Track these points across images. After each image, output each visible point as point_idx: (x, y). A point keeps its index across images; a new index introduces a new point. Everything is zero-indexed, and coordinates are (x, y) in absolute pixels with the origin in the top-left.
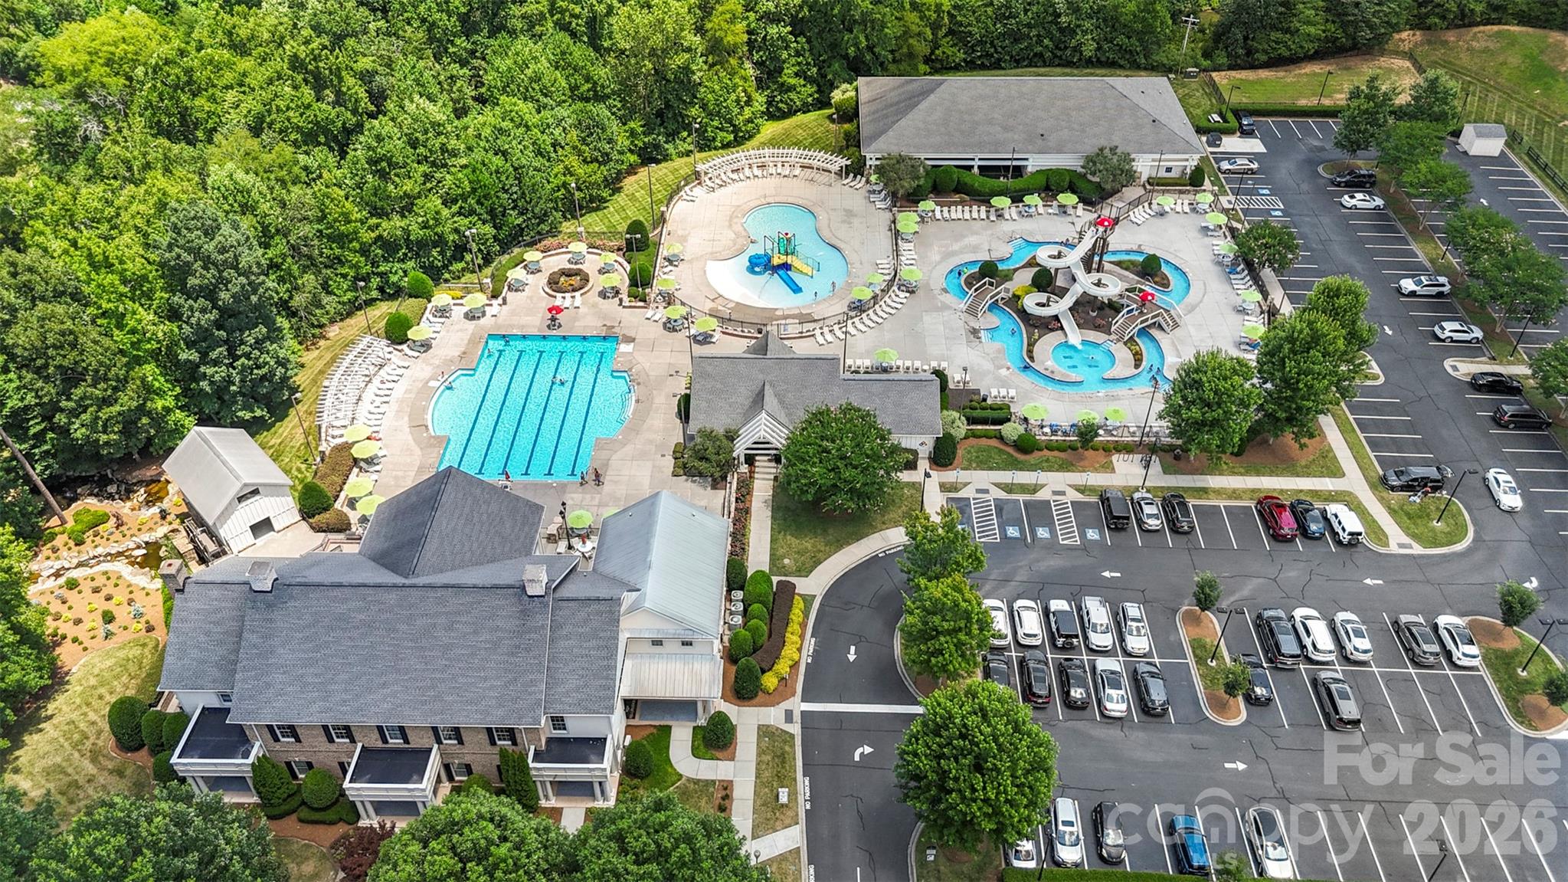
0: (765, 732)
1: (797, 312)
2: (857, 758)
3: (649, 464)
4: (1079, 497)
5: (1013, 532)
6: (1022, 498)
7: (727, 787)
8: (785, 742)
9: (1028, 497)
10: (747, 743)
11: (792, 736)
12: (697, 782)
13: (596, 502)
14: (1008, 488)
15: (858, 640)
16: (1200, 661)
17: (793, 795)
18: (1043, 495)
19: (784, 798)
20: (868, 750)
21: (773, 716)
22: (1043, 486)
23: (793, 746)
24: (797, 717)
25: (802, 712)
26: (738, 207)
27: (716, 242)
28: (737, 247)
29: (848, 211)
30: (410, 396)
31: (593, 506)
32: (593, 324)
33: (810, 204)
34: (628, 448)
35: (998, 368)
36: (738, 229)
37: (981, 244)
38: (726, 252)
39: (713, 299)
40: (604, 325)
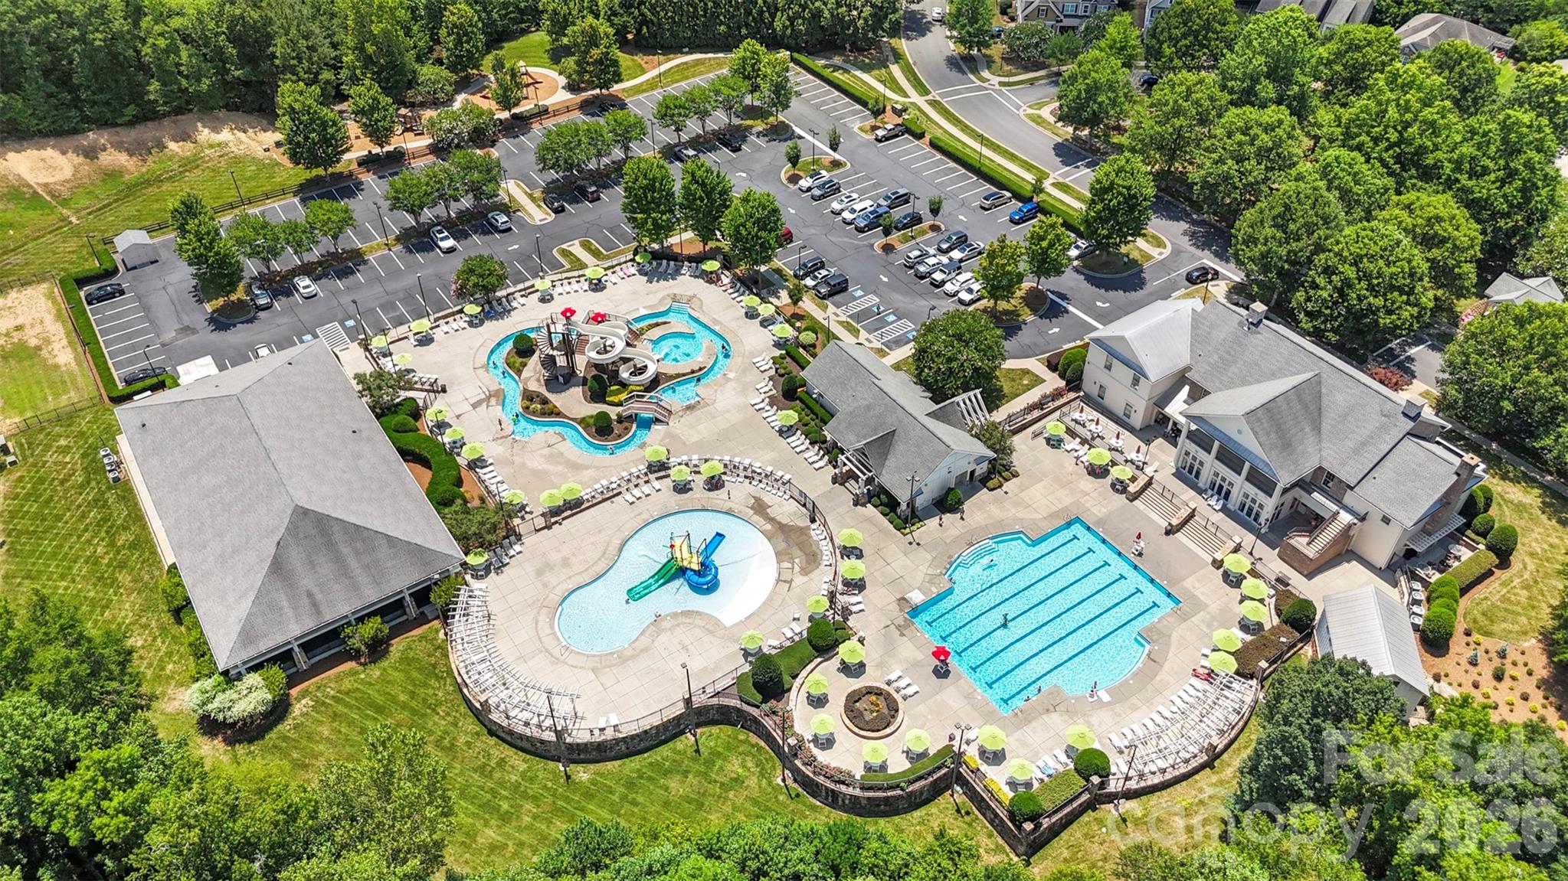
1: (756, 519)
2: (1107, 304)
3: (1022, 495)
4: (831, 306)
5: (891, 318)
6: (857, 326)
9: (853, 323)
13: (1087, 498)
14: (855, 332)
15: (1042, 333)
16: (913, 238)
18: (846, 319)
20: (1099, 303)
22: (838, 322)
26: (594, 670)
27: (687, 642)
28: (681, 619)
29: (539, 573)
30: (1134, 700)
31: (1095, 494)
32: (910, 645)
33: (545, 610)
34: (1020, 515)
35: (729, 380)
36: (645, 641)
37: (542, 456)
38: (698, 622)
39: (790, 582)
40: (902, 635)
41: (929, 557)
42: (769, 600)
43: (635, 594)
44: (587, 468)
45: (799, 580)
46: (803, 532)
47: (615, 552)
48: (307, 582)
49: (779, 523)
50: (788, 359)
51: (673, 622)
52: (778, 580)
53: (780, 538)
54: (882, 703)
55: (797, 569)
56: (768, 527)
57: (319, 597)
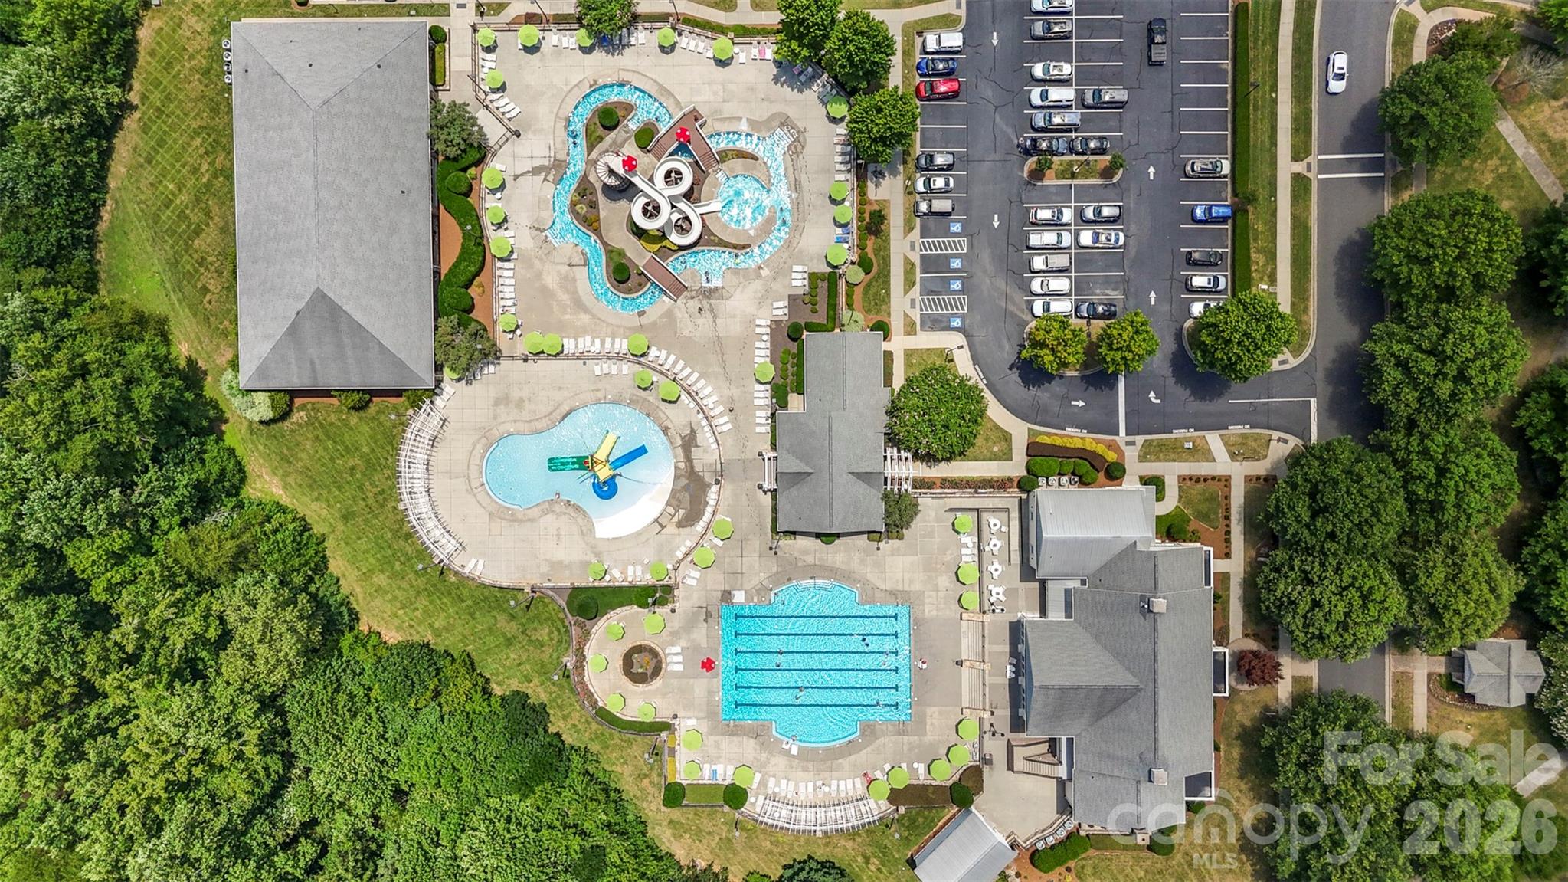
0: (1143, 458)
1: (679, 451)
2: (1159, 401)
3: (888, 559)
4: (917, 231)
5: (956, 285)
6: (918, 275)
7: (1183, 479)
8: (1150, 445)
9: (918, 270)
10: (1153, 468)
11: (1146, 441)
12: (1180, 497)
13: (933, 594)
14: (909, 283)
15: (1066, 399)
16: (1073, 176)
17: (1188, 440)
18: (916, 258)
19: (1191, 445)
20: (1152, 395)
21: (1131, 454)
22: (906, 258)
23: (1153, 440)
24: (1130, 438)
25: (1127, 434)
26: (491, 515)
27: (562, 533)
28: (570, 510)
29: (497, 402)
30: (810, 765)
31: (941, 594)
32: (704, 631)
33: (484, 441)
34: (869, 577)
35: (759, 276)
36: (536, 512)
37: (559, 272)
38: (579, 520)
39: (663, 527)
40: (706, 621)
41: (775, 570)
42: (639, 534)
43: (555, 465)
44: (586, 311)
45: (671, 529)
46: (705, 487)
47: (559, 417)
48: (313, 351)
49: (692, 467)
50: (825, 284)
51: (563, 509)
52: (656, 520)
53: (684, 481)
54: (652, 664)
55: (676, 519)
56: (682, 465)
57: (318, 367)
